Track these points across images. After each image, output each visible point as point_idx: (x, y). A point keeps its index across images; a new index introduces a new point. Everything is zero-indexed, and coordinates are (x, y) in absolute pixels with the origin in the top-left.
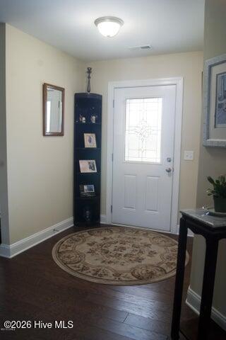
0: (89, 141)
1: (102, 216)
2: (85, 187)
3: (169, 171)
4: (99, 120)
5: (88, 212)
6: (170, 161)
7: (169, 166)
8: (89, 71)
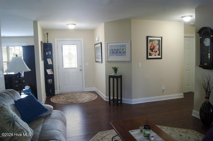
0: (49, 61)
1: (56, 91)
2: (49, 80)
3: (80, 70)
4: (52, 53)
5: (51, 90)
6: (80, 67)
7: (80, 68)
8: (47, 34)
